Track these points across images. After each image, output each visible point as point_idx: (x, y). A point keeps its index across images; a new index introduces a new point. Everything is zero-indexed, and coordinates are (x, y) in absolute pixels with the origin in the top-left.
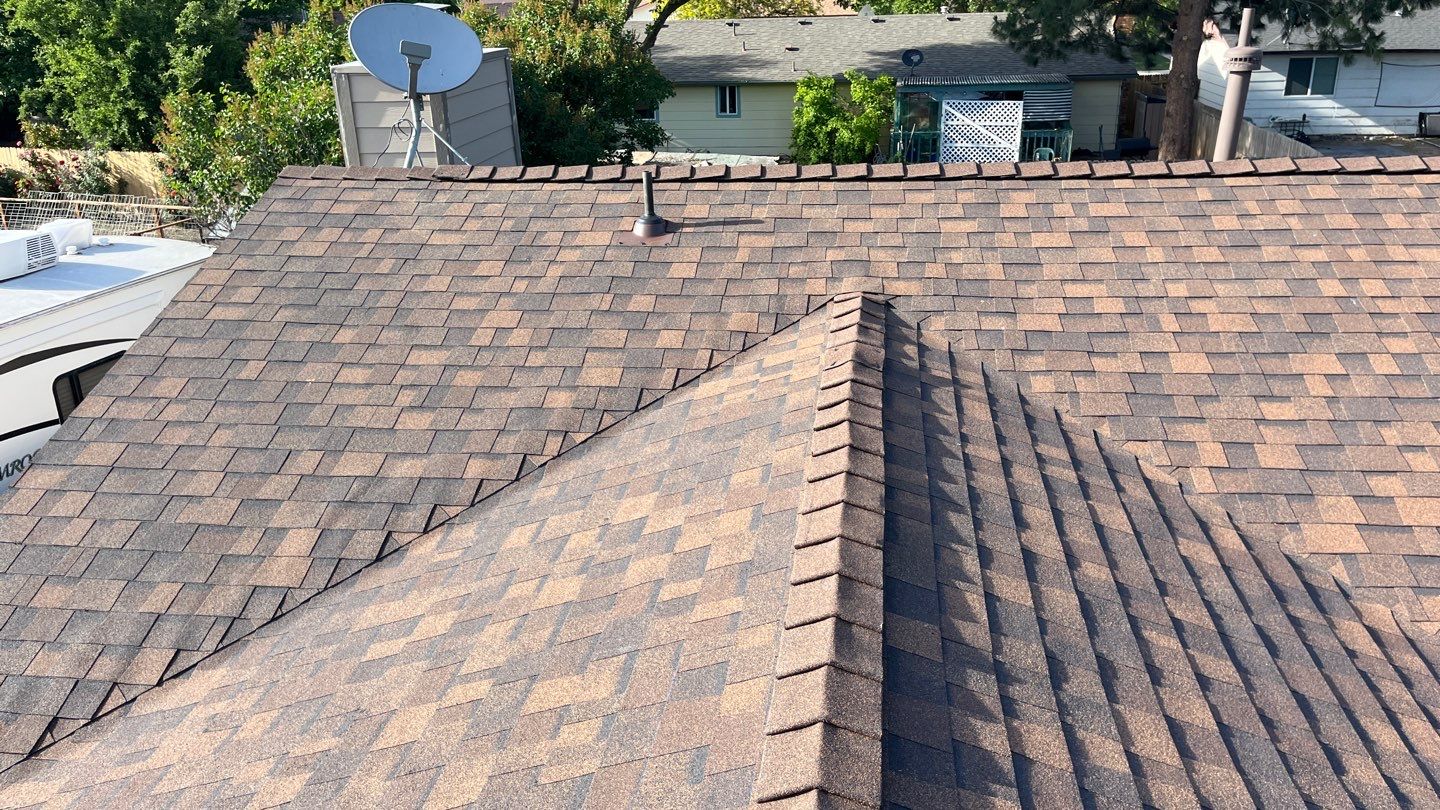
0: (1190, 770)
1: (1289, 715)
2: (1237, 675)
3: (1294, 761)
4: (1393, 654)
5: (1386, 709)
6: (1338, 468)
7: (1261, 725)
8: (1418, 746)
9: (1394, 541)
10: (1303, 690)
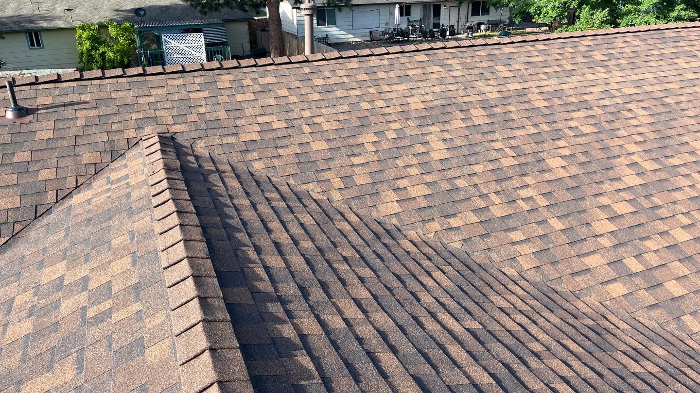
0: (368, 318)
1: (396, 284)
2: (372, 273)
3: (402, 301)
4: (421, 249)
5: (426, 271)
6: (385, 180)
7: (387, 291)
8: (441, 282)
9: (410, 204)
10: (397, 272)
